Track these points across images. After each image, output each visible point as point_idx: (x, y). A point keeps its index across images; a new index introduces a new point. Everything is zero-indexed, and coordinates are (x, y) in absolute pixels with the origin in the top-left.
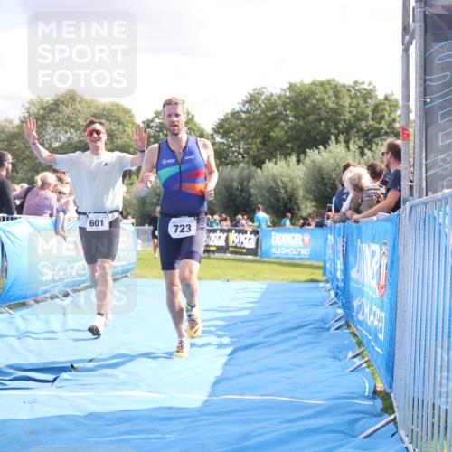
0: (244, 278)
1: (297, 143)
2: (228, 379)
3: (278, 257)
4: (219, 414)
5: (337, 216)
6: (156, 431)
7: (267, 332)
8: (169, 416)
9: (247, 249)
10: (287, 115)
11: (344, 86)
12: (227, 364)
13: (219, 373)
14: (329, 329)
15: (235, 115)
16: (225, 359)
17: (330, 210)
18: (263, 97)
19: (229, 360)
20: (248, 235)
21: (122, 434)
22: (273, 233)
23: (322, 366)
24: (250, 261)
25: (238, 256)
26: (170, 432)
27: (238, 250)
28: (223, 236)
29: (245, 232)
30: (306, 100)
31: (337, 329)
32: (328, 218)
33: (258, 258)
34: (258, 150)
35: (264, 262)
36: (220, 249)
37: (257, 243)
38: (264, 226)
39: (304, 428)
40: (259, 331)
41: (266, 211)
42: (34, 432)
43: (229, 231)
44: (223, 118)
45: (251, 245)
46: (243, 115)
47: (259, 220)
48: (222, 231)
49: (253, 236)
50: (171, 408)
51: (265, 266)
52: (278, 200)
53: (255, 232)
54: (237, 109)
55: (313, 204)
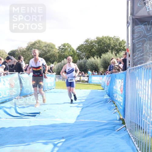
0: (85, 89)
1: (99, 53)
2: (81, 115)
3: (94, 83)
4: (79, 125)
5: (110, 72)
6: (62, 130)
7: (91, 103)
8: (65, 125)
9: (86, 81)
10: (96, 45)
11: (111, 37)
12: (81, 112)
13: (79, 114)
14: (108, 102)
15: (82, 45)
16: (80, 110)
17: (107, 70)
18: (90, 40)
19: (81, 111)
20: (86, 77)
21: (53, 130)
22: (92, 77)
23: (106, 112)
24: (86, 84)
25: (83, 83)
26: (66, 130)
27: (83, 81)
28: (79, 77)
29: (85, 76)
30: (101, 41)
31: (110, 102)
32: (107, 72)
33: (88, 83)
34: (88, 55)
35: (90, 84)
36: (78, 81)
37: (88, 79)
38: (90, 75)
39: (102, 128)
40: (89, 103)
41: (91, 71)
42: (30, 130)
43: (81, 76)
44: (79, 46)
45: (87, 80)
46: (84, 45)
47: (89, 73)
48: (79, 76)
49: (87, 78)
50: (66, 123)
51: (90, 85)
52: (93, 67)
53: (88, 76)
54: (83, 44)
55: (103, 69)
